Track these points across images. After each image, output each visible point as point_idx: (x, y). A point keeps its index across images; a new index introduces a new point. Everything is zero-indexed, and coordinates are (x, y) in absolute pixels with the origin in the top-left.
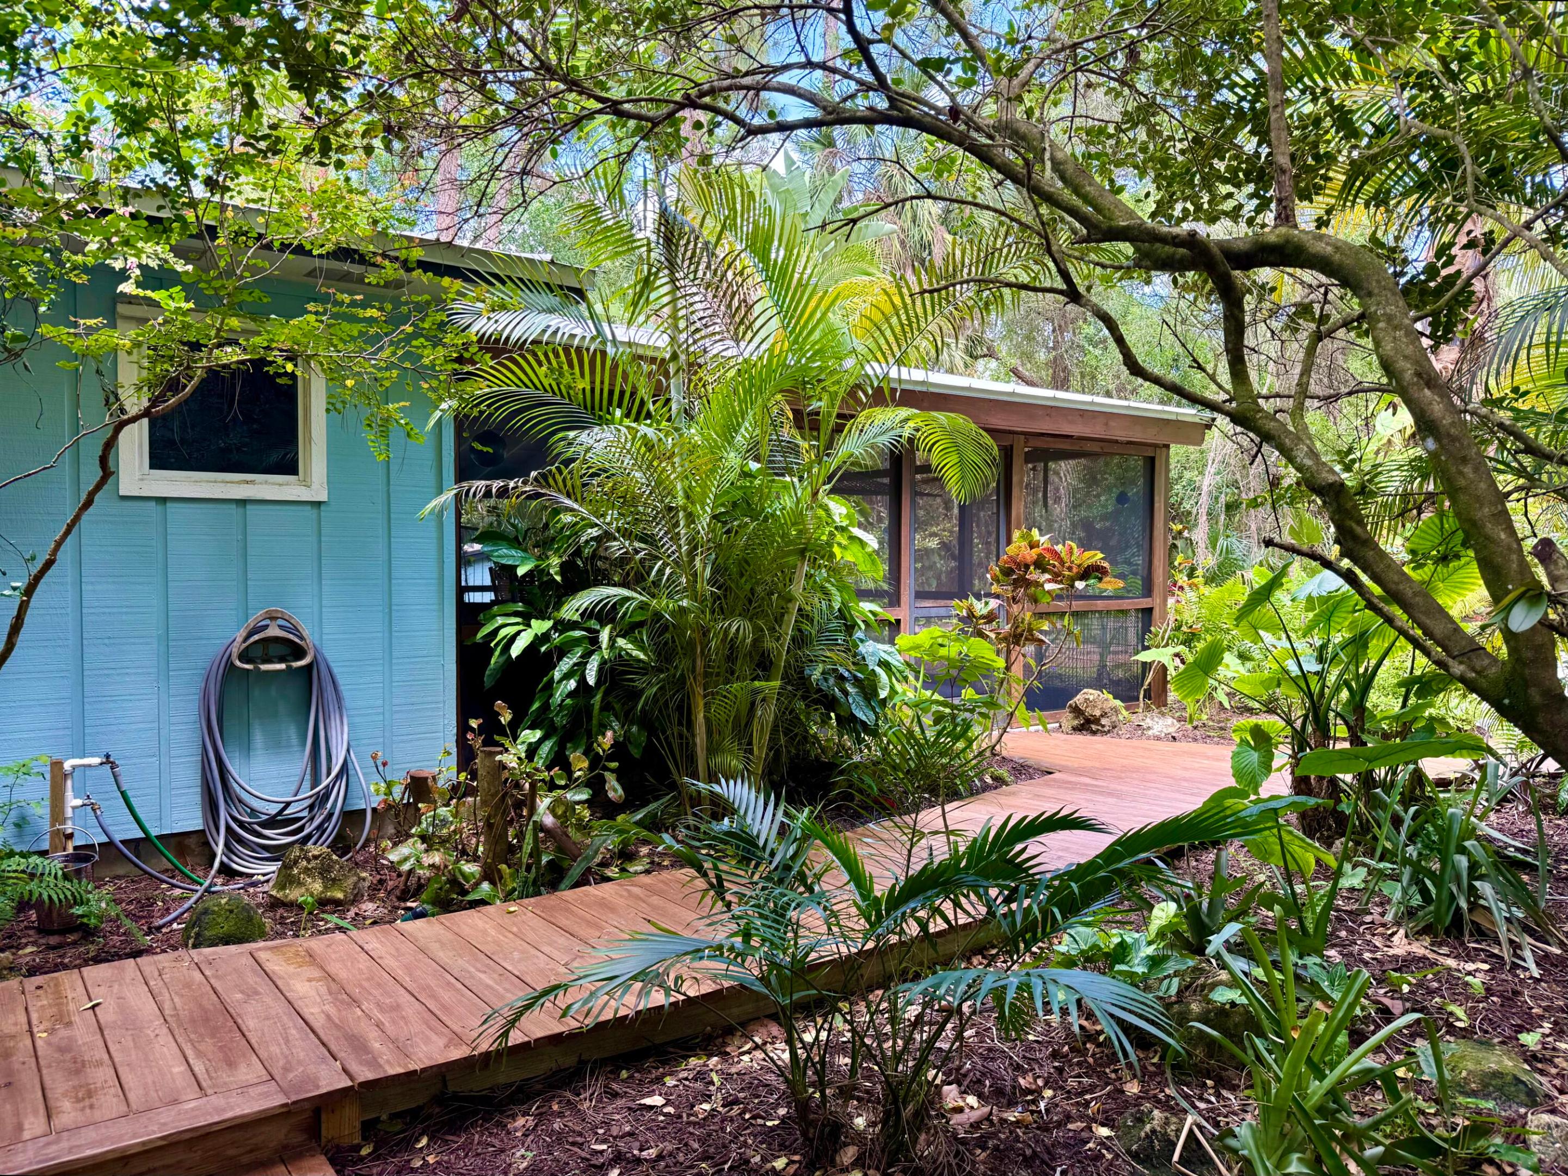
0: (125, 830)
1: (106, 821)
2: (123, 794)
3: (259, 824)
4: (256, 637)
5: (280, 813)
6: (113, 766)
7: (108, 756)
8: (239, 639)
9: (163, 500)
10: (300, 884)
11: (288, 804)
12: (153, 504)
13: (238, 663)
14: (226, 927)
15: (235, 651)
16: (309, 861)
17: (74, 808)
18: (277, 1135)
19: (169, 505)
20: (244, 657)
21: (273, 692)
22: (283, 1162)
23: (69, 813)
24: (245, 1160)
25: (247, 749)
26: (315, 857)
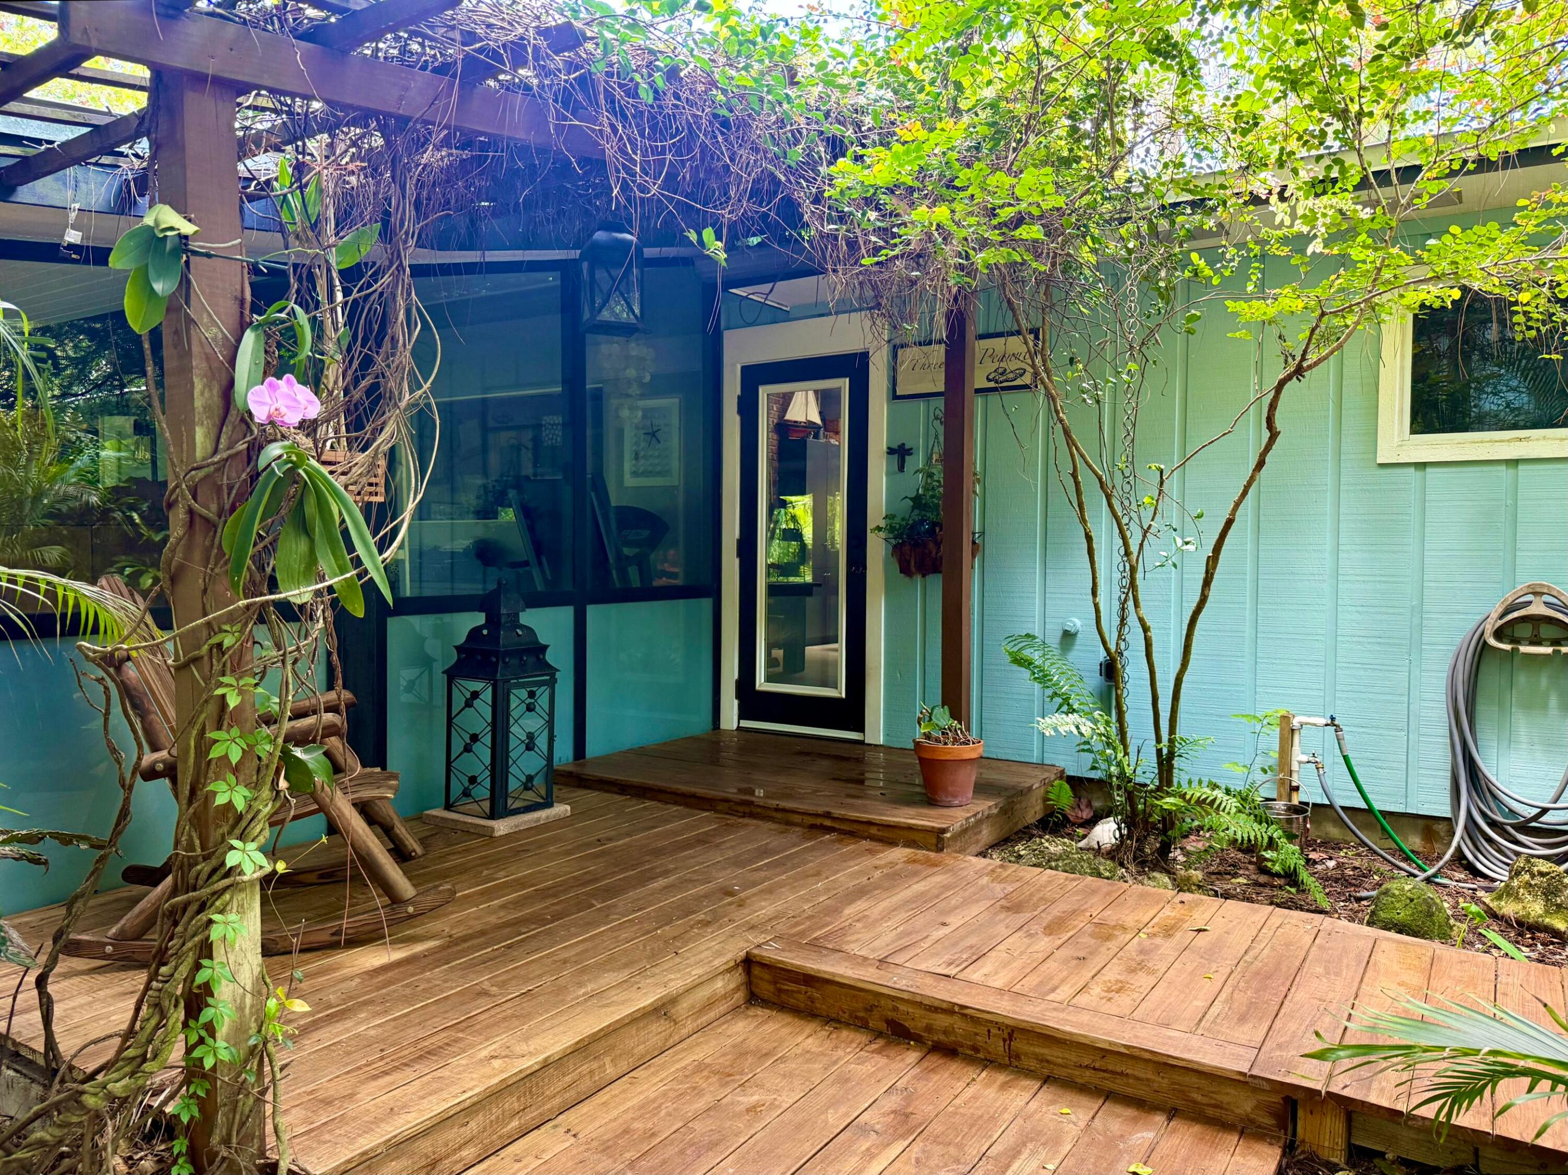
0: (1347, 797)
1: (1329, 782)
2: (1346, 758)
3: (1512, 826)
4: (1516, 614)
5: (1536, 818)
6: (1338, 729)
7: (1333, 719)
8: (1495, 615)
9: (1422, 466)
10: (1518, 899)
11: (1544, 811)
12: (1412, 470)
13: (1492, 642)
14: (1403, 915)
15: (1489, 628)
16: (1533, 876)
17: (1300, 763)
18: (1245, 1105)
19: (1429, 470)
20: (1499, 634)
21: (1544, 681)
22: (1242, 1133)
23: (1295, 767)
24: (1210, 1112)
25: (1510, 741)
26: (1542, 874)
